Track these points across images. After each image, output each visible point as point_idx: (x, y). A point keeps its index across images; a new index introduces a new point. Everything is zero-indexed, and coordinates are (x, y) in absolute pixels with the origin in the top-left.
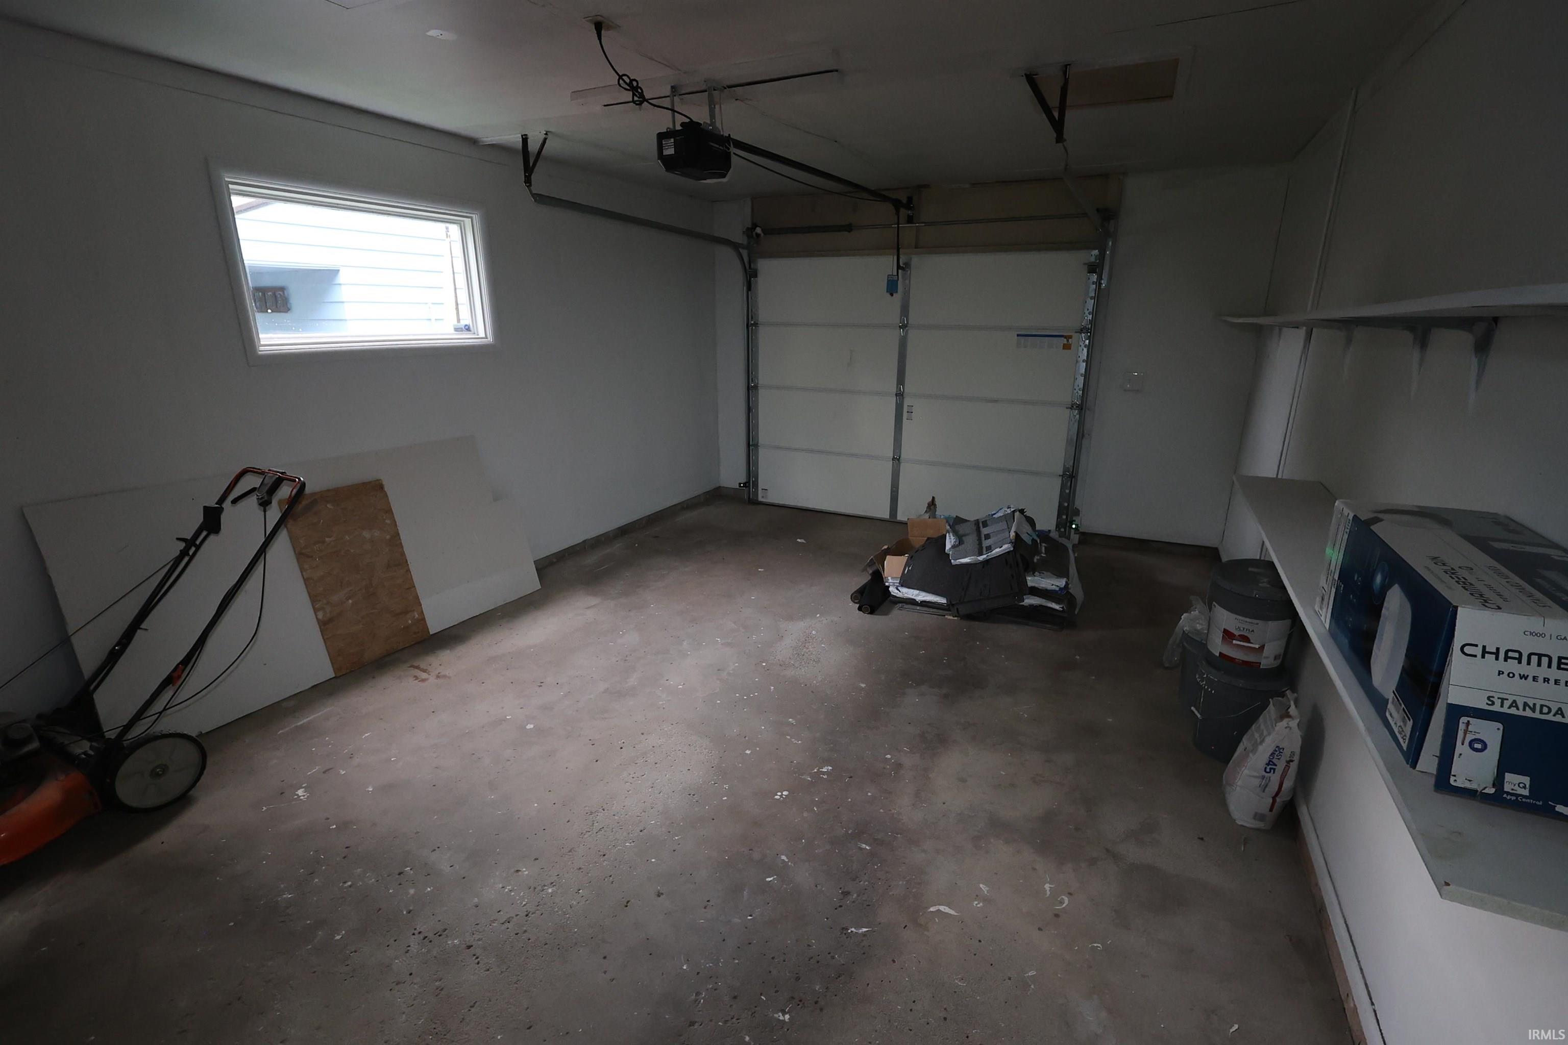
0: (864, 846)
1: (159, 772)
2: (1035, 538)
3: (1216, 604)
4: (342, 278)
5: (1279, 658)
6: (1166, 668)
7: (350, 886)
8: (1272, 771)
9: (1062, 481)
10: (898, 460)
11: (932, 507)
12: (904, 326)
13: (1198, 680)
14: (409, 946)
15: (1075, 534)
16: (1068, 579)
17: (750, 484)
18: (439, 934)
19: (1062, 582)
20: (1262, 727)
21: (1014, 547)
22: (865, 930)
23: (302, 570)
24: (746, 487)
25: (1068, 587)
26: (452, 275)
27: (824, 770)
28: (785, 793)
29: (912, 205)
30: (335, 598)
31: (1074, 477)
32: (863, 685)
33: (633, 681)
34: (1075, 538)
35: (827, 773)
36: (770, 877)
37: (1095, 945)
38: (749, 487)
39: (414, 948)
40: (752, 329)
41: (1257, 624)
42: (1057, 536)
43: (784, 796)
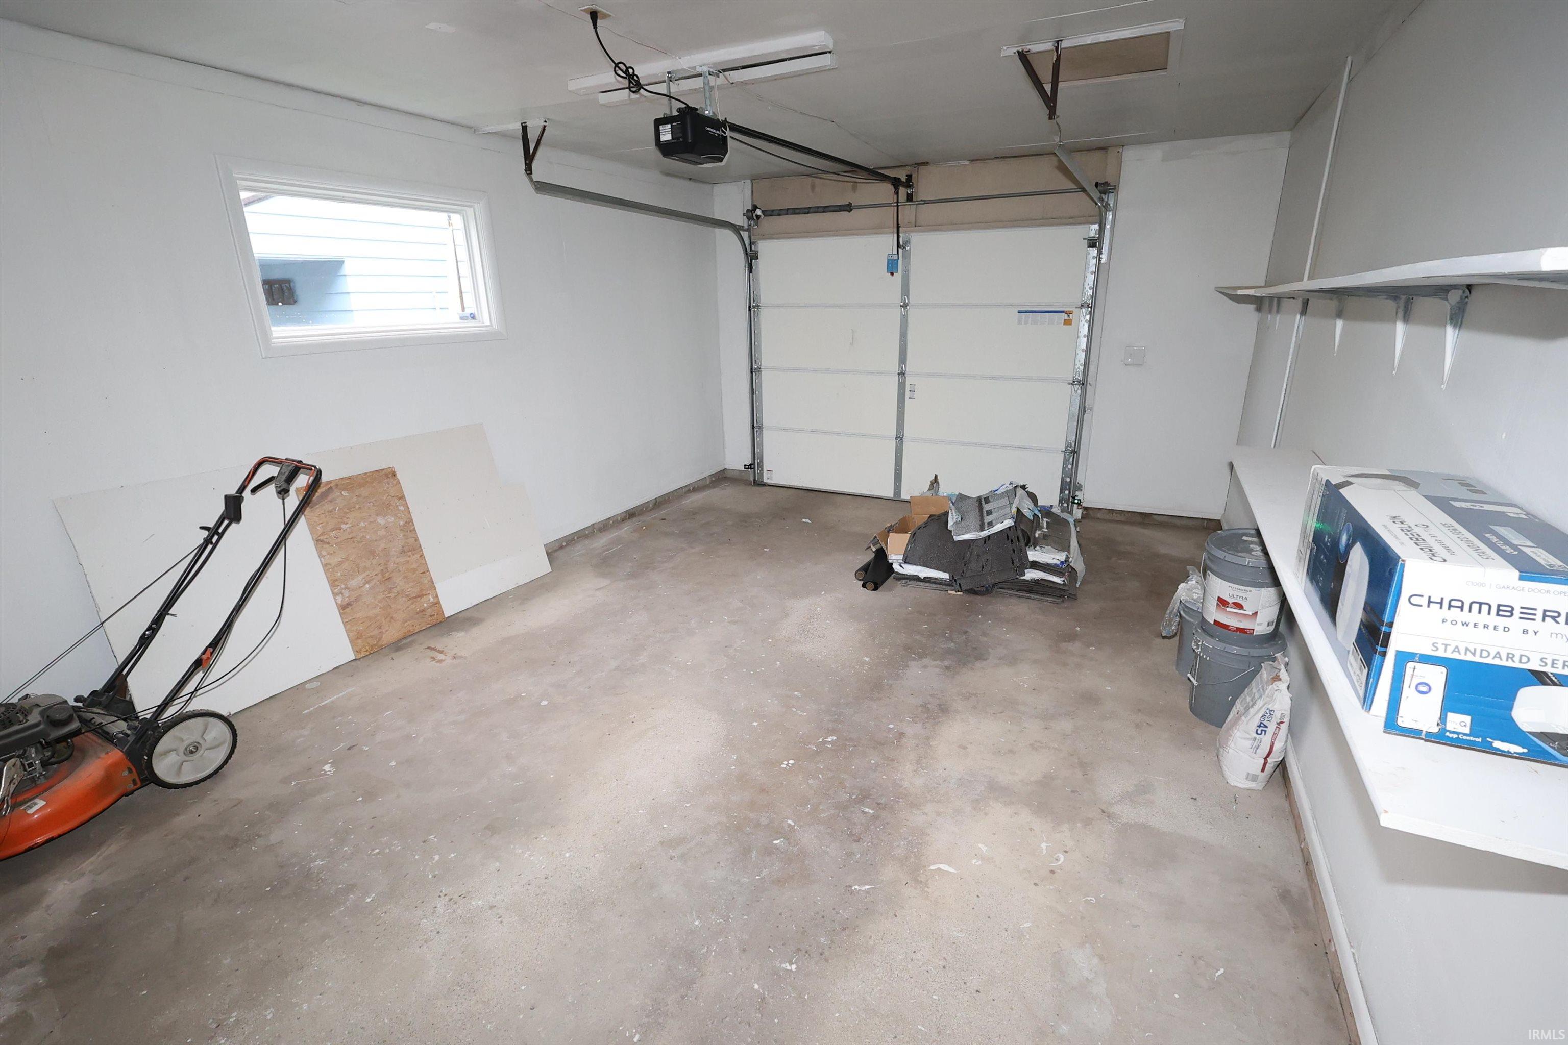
0: (867, 810)
1: (193, 750)
2: (1037, 513)
3: (1210, 573)
4: (347, 269)
5: (1272, 625)
6: (1164, 638)
7: (378, 853)
8: (1263, 732)
9: (1065, 457)
10: (901, 439)
11: (935, 485)
12: (905, 306)
13: (1194, 647)
14: (436, 907)
15: (1078, 508)
16: (1069, 553)
17: (755, 466)
18: (463, 896)
19: (1062, 556)
20: (1254, 691)
21: (1015, 522)
22: (867, 887)
23: (320, 556)
24: (751, 469)
25: (1068, 561)
26: (456, 263)
27: (829, 739)
28: (791, 762)
29: (911, 184)
30: (353, 583)
31: (1076, 452)
32: (867, 659)
33: (643, 658)
34: (1078, 513)
35: (832, 743)
36: (777, 840)
37: (1089, 898)
38: (754, 468)
39: (440, 910)
40: (754, 311)
41: (1250, 591)
42: (1060, 511)
43: (790, 765)
